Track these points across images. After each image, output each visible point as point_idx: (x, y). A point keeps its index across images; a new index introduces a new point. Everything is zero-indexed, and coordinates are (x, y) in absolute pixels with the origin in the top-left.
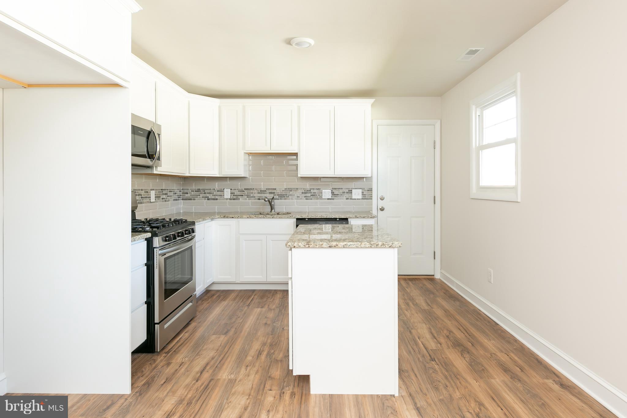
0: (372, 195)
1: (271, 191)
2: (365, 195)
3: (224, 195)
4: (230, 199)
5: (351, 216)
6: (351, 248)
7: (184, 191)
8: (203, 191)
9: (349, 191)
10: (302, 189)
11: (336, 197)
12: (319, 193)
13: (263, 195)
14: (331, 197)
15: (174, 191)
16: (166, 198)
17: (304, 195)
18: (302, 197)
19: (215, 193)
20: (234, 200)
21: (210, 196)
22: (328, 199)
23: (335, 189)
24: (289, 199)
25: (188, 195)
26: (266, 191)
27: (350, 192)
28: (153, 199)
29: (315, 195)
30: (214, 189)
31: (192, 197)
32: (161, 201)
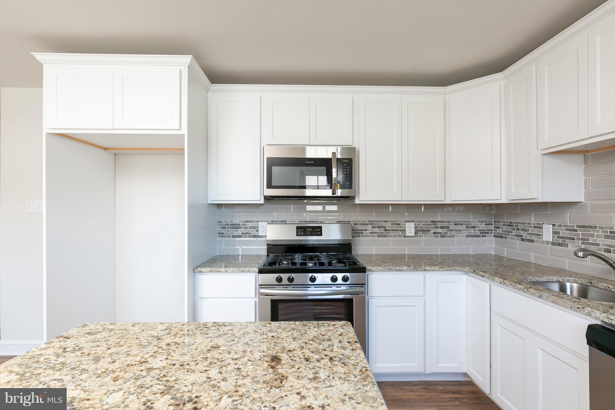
3: (543, 235)
7: (496, 224)
8: (516, 226)
15: (468, 224)
16: (446, 233)
19: (531, 230)
20: (559, 245)
21: (525, 235)
25: (500, 231)
28: (410, 233)
30: (530, 224)
31: (504, 234)
32: (431, 236)
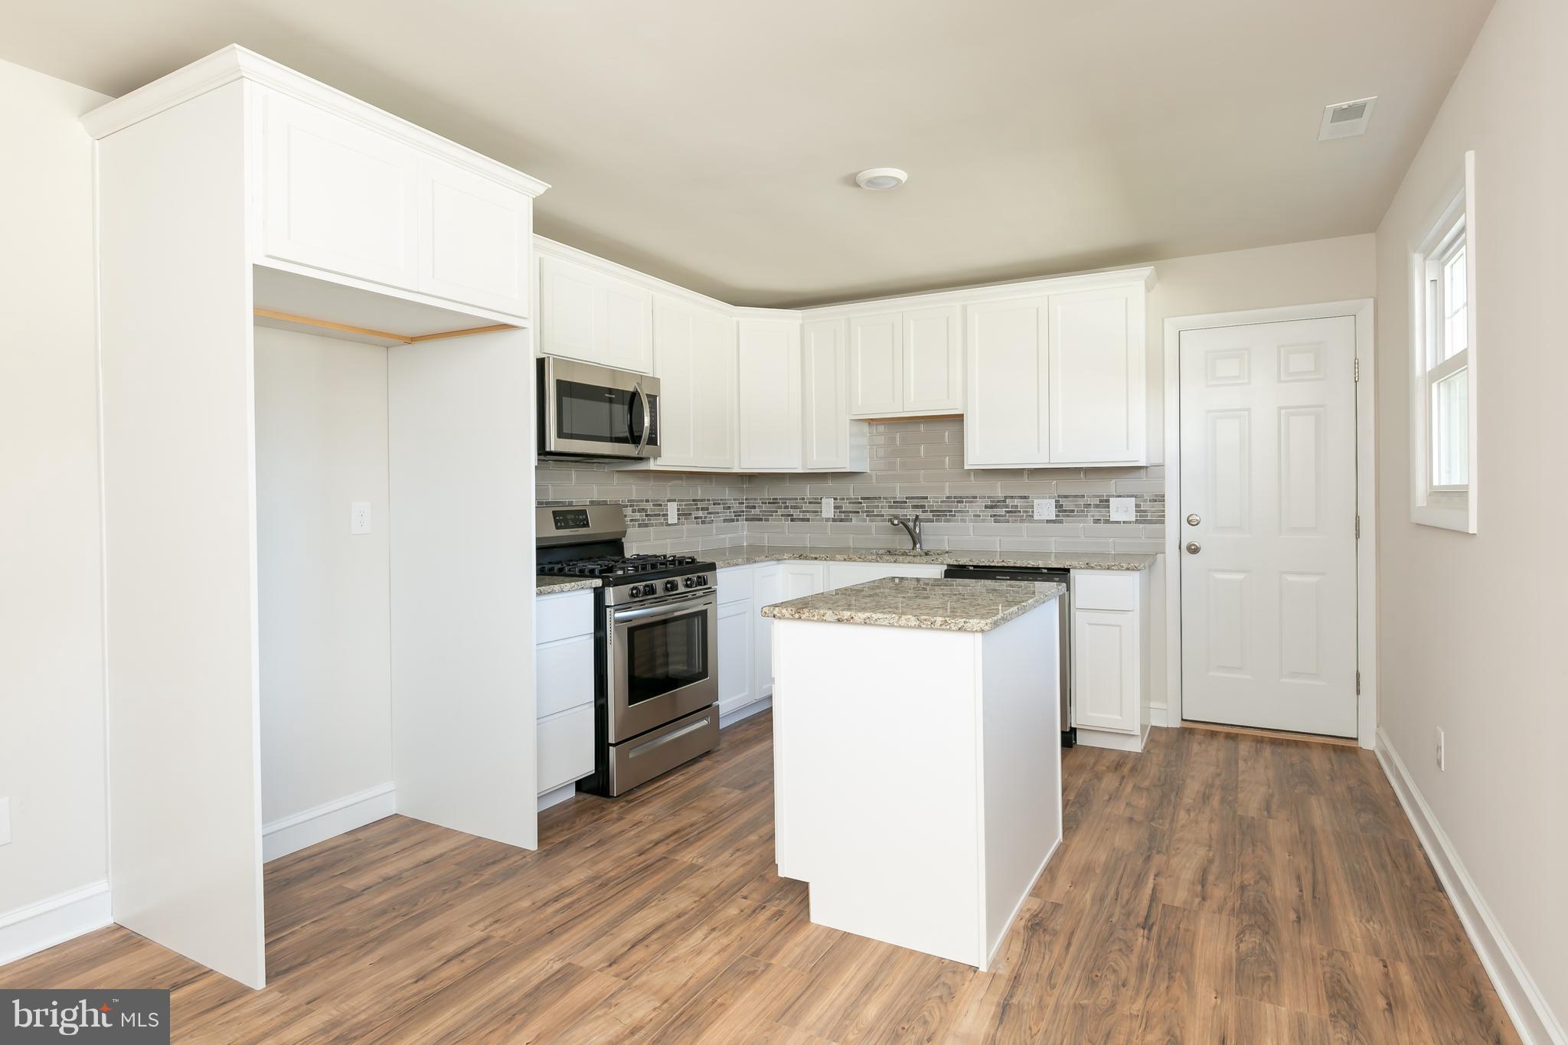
0: (1164, 511)
1: (916, 502)
2: (1145, 511)
3: (821, 512)
4: (834, 520)
5: (1075, 563)
6: (880, 625)
7: (748, 503)
8: (783, 503)
9: (1101, 501)
10: (984, 497)
11: (1068, 516)
12: (1027, 508)
13: (899, 512)
14: (1057, 516)
15: (725, 504)
16: (705, 517)
17: (990, 512)
18: (987, 516)
19: (806, 507)
20: (841, 521)
21: (796, 513)
22: (1048, 521)
23: (1066, 497)
24: (955, 521)
25: (757, 511)
26: (906, 502)
27: (1105, 503)
28: (673, 518)
29: (1015, 512)
30: (803, 499)
31: (763, 515)
32: (692, 523)
